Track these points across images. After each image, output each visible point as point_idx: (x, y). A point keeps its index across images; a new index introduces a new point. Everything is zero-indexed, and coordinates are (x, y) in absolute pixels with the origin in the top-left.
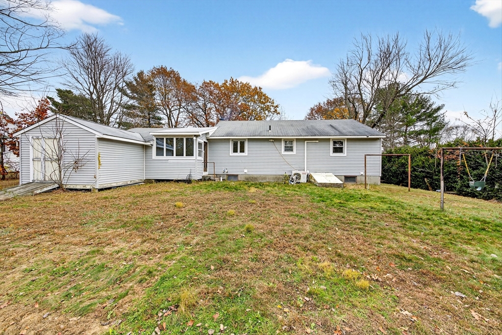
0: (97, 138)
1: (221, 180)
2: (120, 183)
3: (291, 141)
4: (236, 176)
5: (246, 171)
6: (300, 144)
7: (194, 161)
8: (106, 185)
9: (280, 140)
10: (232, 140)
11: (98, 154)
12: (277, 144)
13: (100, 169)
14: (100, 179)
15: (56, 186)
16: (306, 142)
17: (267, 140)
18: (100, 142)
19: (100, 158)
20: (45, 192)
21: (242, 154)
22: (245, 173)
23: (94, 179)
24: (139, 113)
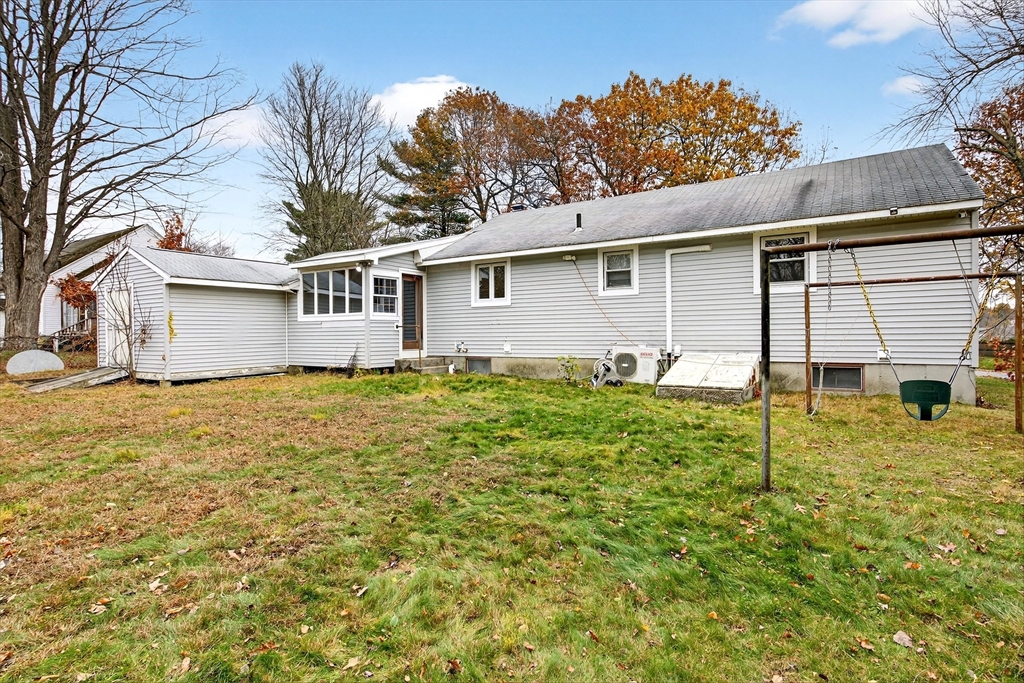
0: (167, 284)
1: (451, 371)
2: (223, 372)
3: (623, 254)
4: (486, 361)
5: (507, 347)
6: (652, 259)
7: (363, 324)
8: (188, 374)
9: (591, 254)
10: (478, 264)
11: (168, 316)
12: (584, 266)
13: (172, 344)
14: (172, 362)
15: (123, 374)
16: (669, 252)
17: (557, 257)
18: (172, 291)
19: (173, 322)
20: (106, 383)
21: (499, 302)
22: (507, 353)
23: (163, 362)
24: (420, 213)
